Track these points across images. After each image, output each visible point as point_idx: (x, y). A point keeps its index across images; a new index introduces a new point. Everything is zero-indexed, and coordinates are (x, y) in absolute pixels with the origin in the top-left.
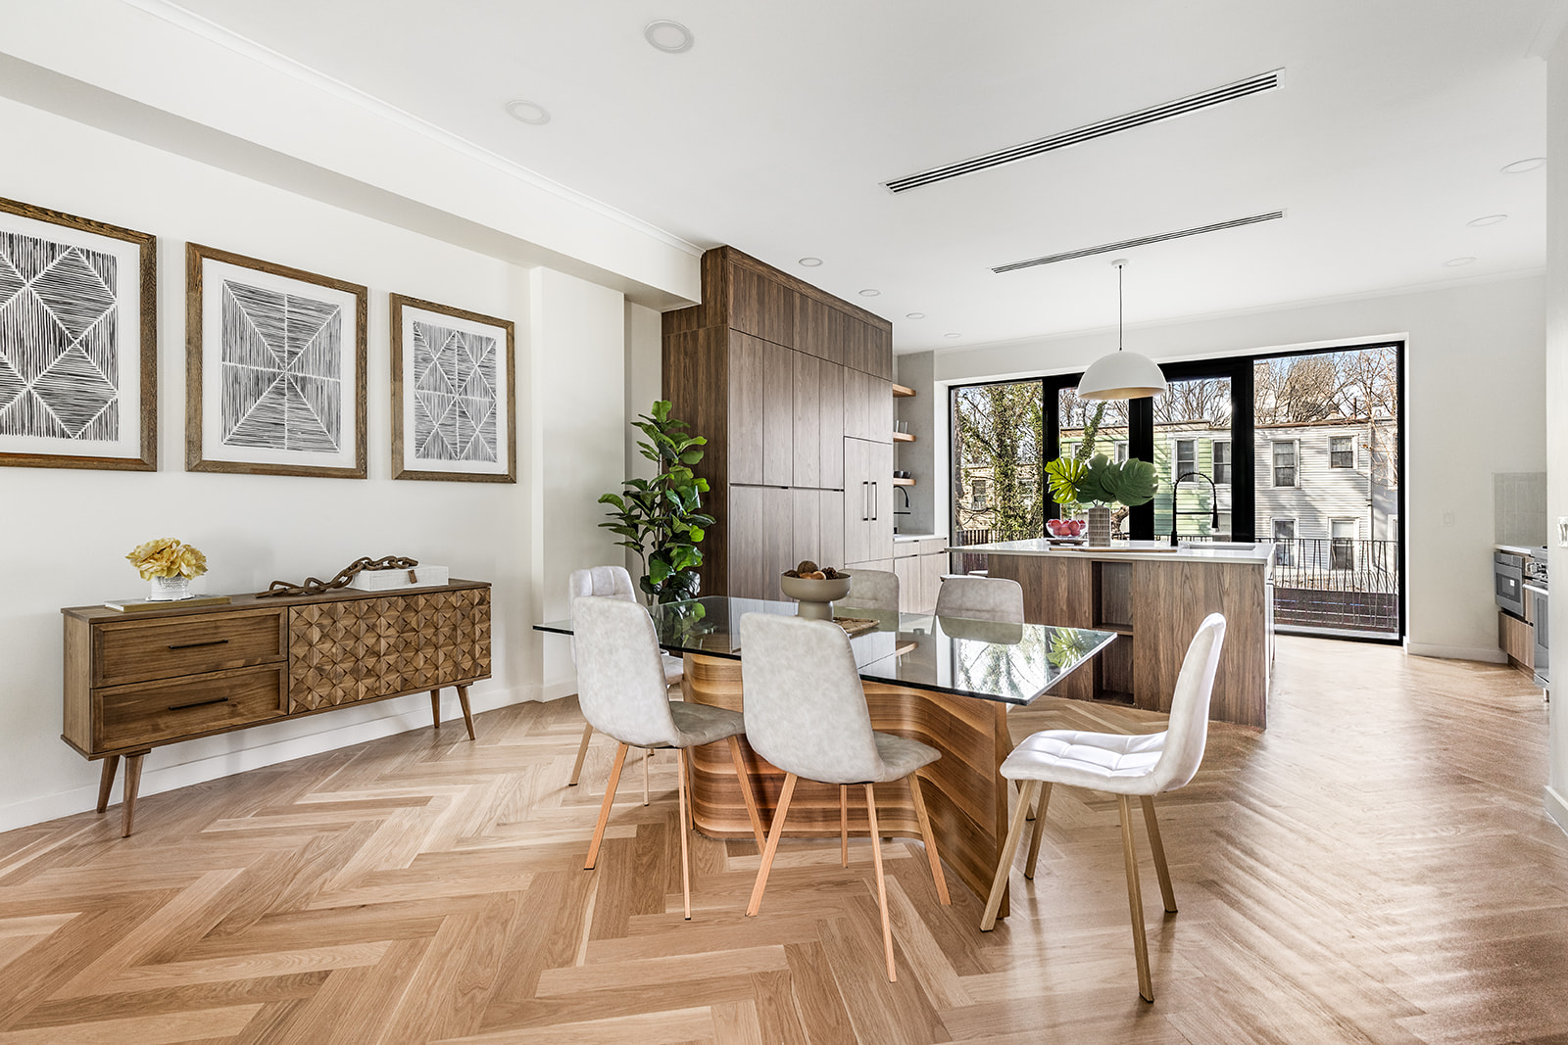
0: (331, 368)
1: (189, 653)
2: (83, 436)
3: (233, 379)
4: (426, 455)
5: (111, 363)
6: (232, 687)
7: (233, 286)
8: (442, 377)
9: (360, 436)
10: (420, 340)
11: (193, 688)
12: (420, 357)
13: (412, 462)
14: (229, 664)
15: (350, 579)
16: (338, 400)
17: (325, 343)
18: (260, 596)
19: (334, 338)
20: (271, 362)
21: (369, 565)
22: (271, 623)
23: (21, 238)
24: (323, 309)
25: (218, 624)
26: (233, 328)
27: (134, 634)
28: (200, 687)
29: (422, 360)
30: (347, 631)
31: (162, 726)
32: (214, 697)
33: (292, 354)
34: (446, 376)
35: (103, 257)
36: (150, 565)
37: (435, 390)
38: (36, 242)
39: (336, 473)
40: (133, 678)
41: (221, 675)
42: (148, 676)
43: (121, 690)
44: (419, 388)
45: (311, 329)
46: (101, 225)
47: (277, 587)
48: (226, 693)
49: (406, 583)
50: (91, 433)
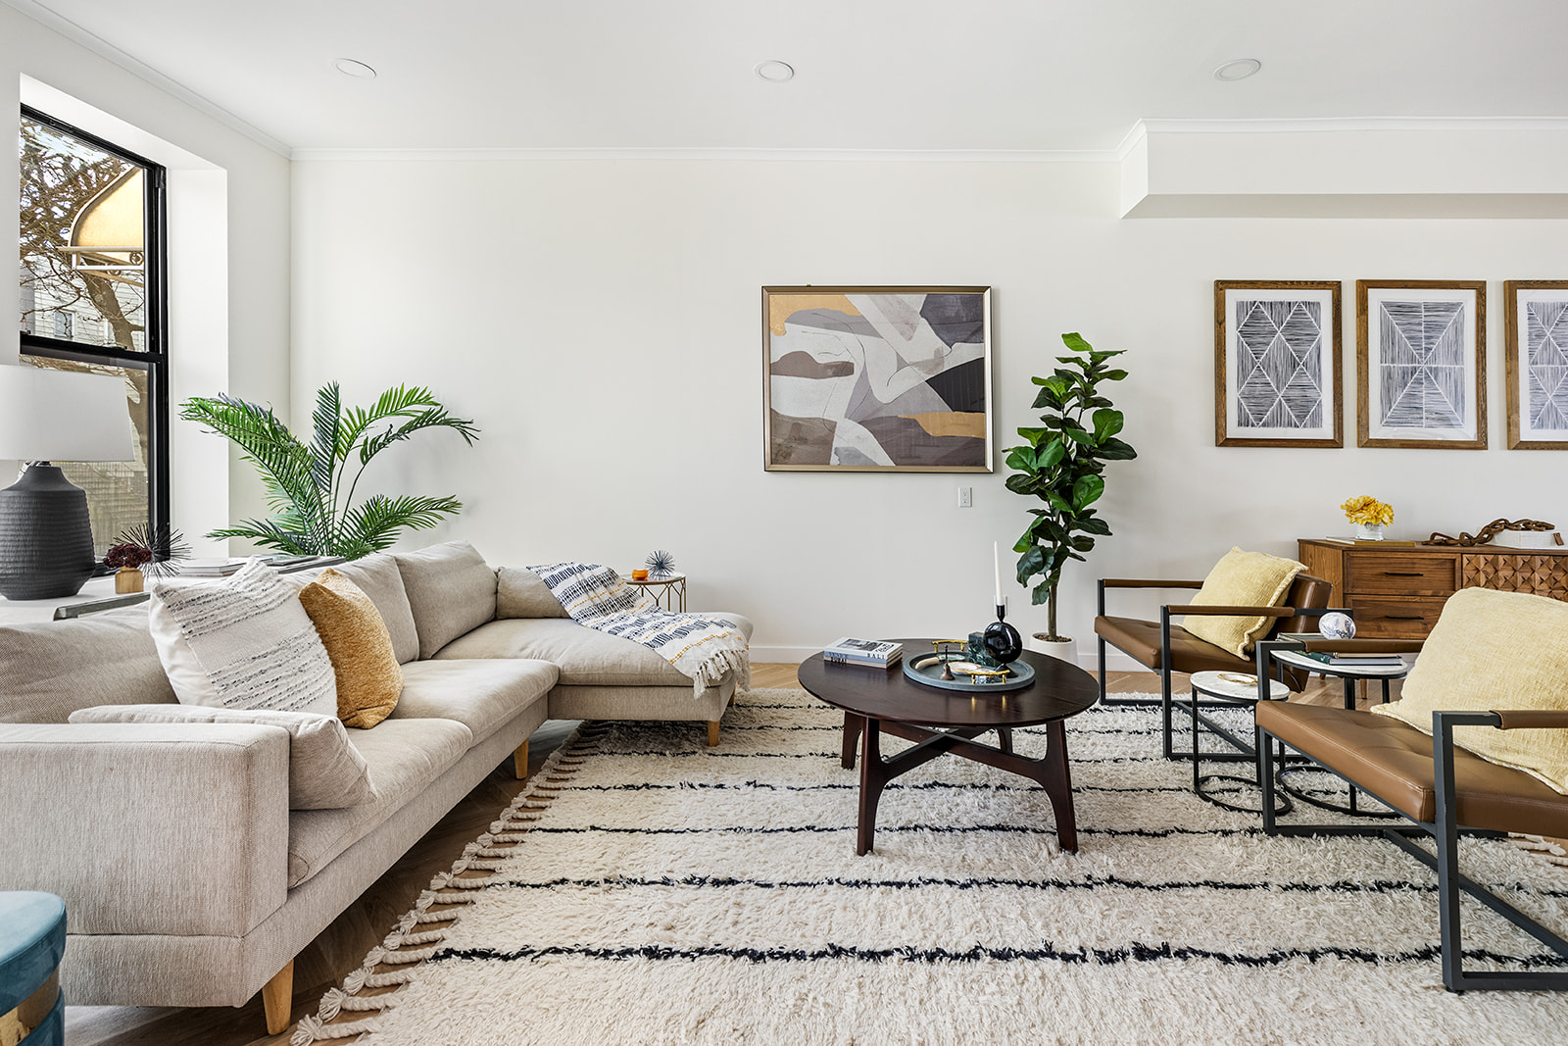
0: (1457, 357)
1: (1397, 579)
2: (1305, 426)
3: (1388, 376)
4: (1541, 426)
5: (1317, 375)
6: (1424, 610)
7: (1387, 305)
8: (1556, 350)
9: (1480, 413)
10: (1534, 319)
11: (1400, 605)
12: (1533, 334)
13: (1527, 433)
14: (1423, 592)
15: (1491, 537)
16: (1462, 384)
17: (1452, 337)
18: (1426, 543)
19: (1458, 331)
20: (1413, 360)
21: (1508, 525)
22: (1448, 565)
23: (1276, 303)
24: (1450, 307)
25: (1415, 561)
26: (1388, 337)
27: (1367, 561)
28: (1404, 605)
29: (1536, 336)
30: (1506, 580)
31: (1383, 629)
32: (1413, 615)
33: (1428, 350)
34: (1559, 349)
35: (1313, 304)
36: (1362, 514)
37: (1549, 363)
38: (1282, 303)
39: (1462, 445)
40: (1368, 591)
41: (1417, 599)
42: (1374, 591)
43: (1361, 598)
44: (1533, 363)
45: (1441, 327)
46: (1313, 282)
47: (1437, 537)
48: (1420, 614)
49: (1551, 544)
50: (1308, 425)
